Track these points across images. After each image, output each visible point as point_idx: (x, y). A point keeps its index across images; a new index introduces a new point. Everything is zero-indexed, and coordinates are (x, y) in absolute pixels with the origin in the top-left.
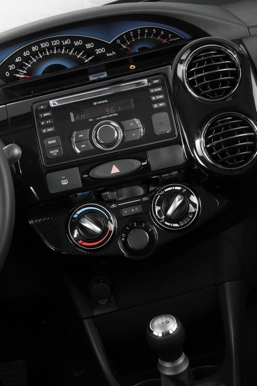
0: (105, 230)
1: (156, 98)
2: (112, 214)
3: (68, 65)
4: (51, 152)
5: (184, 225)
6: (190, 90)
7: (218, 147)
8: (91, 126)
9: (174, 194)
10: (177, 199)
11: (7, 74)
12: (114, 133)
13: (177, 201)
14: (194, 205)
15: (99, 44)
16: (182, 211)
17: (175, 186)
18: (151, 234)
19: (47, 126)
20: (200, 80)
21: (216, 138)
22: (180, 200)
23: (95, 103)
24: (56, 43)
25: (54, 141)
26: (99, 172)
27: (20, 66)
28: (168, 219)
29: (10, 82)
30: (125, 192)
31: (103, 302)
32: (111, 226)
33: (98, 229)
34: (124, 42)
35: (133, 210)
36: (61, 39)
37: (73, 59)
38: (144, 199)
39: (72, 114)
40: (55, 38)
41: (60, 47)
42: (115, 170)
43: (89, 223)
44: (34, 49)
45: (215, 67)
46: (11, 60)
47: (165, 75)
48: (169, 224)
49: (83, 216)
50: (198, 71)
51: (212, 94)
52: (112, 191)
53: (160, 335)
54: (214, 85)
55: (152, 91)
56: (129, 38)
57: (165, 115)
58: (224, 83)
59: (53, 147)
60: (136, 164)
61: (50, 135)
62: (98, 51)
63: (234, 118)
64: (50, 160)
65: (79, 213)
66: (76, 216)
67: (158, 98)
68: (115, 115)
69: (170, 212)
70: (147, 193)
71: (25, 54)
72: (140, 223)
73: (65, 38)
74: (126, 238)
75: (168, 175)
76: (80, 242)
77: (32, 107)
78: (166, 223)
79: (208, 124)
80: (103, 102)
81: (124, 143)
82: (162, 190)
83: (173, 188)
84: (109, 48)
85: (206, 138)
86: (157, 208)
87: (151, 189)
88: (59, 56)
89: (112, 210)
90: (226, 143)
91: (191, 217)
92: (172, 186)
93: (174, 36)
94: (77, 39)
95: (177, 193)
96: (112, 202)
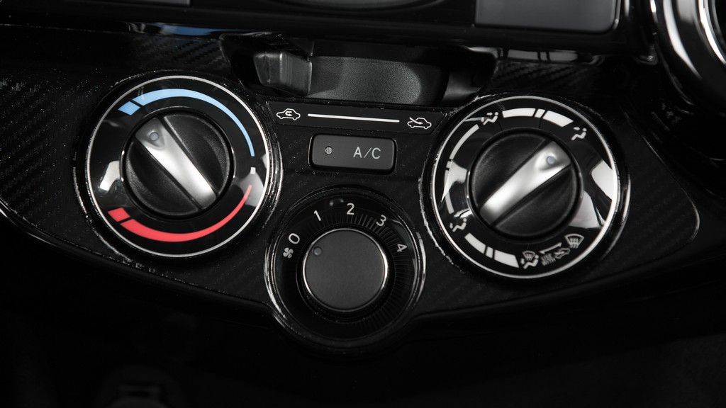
0: (228, 195)
2: (273, 144)
5: (540, 268)
10: (542, 158)
13: (541, 169)
14: (602, 203)
17: (548, 107)
18: (401, 265)
22: (550, 166)
28: (484, 226)
30: (349, 72)
32: (257, 191)
33: (201, 187)
35: (358, 152)
38: (415, 122)
43: (172, 151)
48: (479, 246)
49: (160, 116)
52: (297, 52)
65: (145, 99)
66: (129, 109)
69: (498, 201)
70: (434, 102)
72: (370, 208)
74: (299, 251)
75: (532, 55)
76: (119, 214)
78: (470, 238)
82: (494, 109)
83: (540, 113)
86: (455, 174)
87: (455, 91)
89: (280, 132)
91: (574, 243)
92: (537, 105)
95: (548, 135)
96: (285, 95)
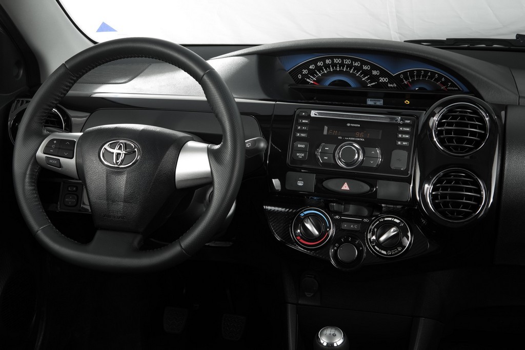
0: (323, 233)
1: (402, 136)
2: (333, 223)
3: (353, 84)
4: (298, 154)
5: (391, 255)
6: (435, 139)
7: (443, 196)
8: (339, 143)
9: (391, 224)
10: (392, 230)
11: (300, 76)
12: (355, 155)
13: (392, 232)
15: (384, 74)
16: (394, 242)
17: (395, 218)
19: (302, 131)
20: (448, 132)
21: (445, 188)
22: (394, 232)
23: (349, 125)
24: (347, 62)
25: (303, 146)
26: (331, 184)
27: (312, 73)
28: (379, 244)
29: (300, 84)
30: (352, 209)
31: (309, 295)
34: (407, 79)
35: (352, 226)
36: (353, 59)
37: (358, 80)
38: (365, 220)
39: (326, 128)
40: (348, 58)
41: (350, 66)
42: (346, 187)
43: (310, 224)
44: (328, 62)
45: (466, 125)
46: (306, 66)
47: (418, 118)
48: (378, 249)
49: (308, 217)
50: (449, 124)
51: (456, 148)
52: (340, 203)
53: (325, 344)
54: (460, 141)
55: (401, 129)
56: (412, 76)
57: (405, 153)
58: (470, 142)
59: (301, 150)
60: (366, 188)
61: (301, 140)
62: (382, 80)
63: (467, 176)
64: (295, 160)
65: (306, 213)
66: (302, 215)
67: (404, 136)
68: (361, 139)
69: (382, 239)
70: (369, 217)
71: (319, 64)
72: (354, 239)
73: (356, 60)
74: (338, 248)
75: (392, 206)
76: (299, 238)
77: (295, 112)
78: (376, 247)
79: (441, 173)
80: (356, 125)
81: (361, 166)
82: (382, 218)
83: (393, 219)
84: (392, 79)
85: (434, 185)
87: (375, 213)
88: (347, 73)
89: (334, 221)
90: (452, 196)
91: (400, 249)
92: (392, 217)
93: (453, 85)
94: (367, 64)
95: (394, 224)
96: (337, 213)
